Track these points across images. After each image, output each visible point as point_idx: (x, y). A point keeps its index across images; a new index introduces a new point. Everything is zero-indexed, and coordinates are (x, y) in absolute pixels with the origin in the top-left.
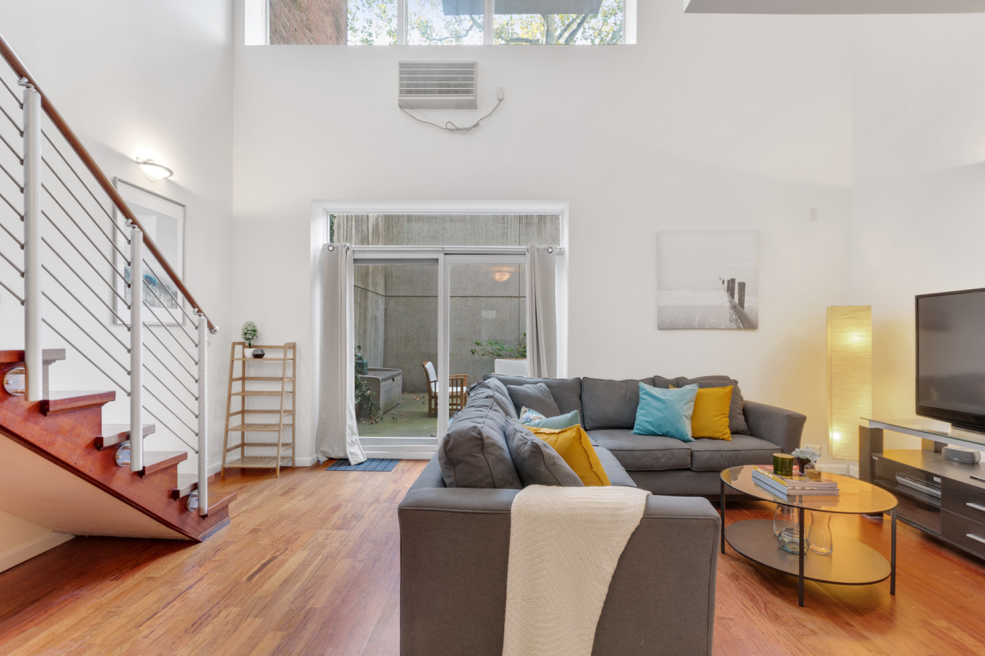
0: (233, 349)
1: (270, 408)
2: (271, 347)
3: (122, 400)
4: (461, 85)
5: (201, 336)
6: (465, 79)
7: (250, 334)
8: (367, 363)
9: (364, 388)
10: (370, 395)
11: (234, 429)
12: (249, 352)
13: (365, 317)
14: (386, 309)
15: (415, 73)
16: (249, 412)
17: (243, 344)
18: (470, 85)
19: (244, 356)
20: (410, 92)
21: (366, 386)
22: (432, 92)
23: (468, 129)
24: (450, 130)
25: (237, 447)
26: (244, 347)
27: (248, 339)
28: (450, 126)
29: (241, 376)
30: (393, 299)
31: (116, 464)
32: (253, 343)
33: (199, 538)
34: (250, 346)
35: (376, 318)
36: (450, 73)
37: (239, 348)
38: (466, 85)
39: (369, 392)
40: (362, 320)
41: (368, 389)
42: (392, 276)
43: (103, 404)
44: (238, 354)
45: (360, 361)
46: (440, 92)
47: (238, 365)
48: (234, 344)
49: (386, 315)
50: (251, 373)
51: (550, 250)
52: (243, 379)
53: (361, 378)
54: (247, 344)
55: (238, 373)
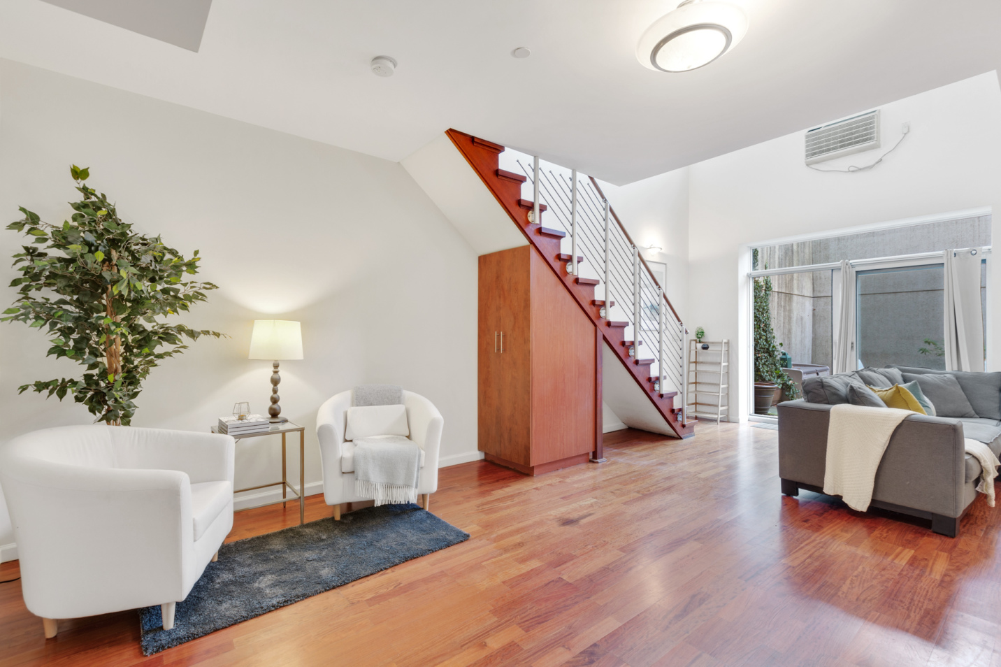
0: (690, 343)
1: (712, 382)
2: (713, 343)
3: (657, 363)
4: (862, 136)
5: (683, 336)
6: (866, 129)
7: (700, 335)
8: (790, 359)
9: (786, 378)
10: (791, 385)
11: (691, 392)
12: (699, 346)
13: (790, 318)
14: (814, 310)
15: (819, 138)
16: (699, 383)
17: (695, 340)
18: (871, 133)
19: (696, 348)
20: (814, 154)
21: (788, 377)
22: (834, 149)
23: (870, 167)
24: (853, 171)
25: (693, 404)
26: (696, 342)
27: (699, 338)
28: (851, 169)
29: (694, 360)
30: (822, 299)
31: (654, 390)
32: (702, 340)
33: (682, 436)
34: (700, 342)
35: (802, 319)
36: (851, 129)
37: (693, 343)
38: (866, 135)
39: (791, 382)
40: (787, 321)
41: (790, 380)
42: (820, 278)
43: (650, 364)
44: (693, 347)
45: (784, 357)
46: (841, 147)
47: (693, 353)
48: (691, 341)
49: (814, 315)
50: (700, 359)
51: (974, 252)
52: (696, 362)
53: (784, 370)
54: (698, 341)
55: (693, 359)
